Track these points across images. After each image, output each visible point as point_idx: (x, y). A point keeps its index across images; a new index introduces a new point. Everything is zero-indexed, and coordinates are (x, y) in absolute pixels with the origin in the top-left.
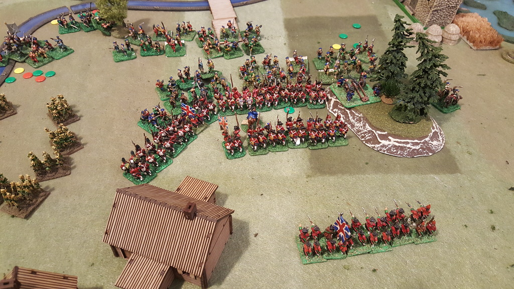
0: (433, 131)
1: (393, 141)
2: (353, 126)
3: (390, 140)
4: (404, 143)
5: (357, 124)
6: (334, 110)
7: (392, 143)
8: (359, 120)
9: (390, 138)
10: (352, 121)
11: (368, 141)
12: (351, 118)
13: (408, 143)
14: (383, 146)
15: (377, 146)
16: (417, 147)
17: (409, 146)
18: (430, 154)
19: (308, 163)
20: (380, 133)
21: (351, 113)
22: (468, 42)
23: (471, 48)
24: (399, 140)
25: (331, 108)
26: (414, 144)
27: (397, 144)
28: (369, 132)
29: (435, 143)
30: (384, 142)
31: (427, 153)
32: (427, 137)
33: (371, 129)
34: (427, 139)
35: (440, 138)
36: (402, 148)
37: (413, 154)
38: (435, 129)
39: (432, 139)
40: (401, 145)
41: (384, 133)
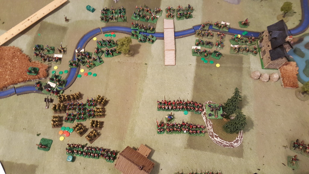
0: (237, 139)
1: (219, 140)
2: (208, 126)
3: (218, 139)
4: (223, 141)
5: (209, 126)
6: (204, 116)
7: (218, 140)
8: (210, 125)
9: (218, 138)
10: (208, 124)
11: (210, 135)
12: (208, 122)
13: (224, 142)
14: (215, 140)
15: (213, 139)
16: (227, 144)
17: (224, 143)
18: (232, 148)
19: (187, 142)
20: (215, 134)
21: (209, 120)
22: (282, 82)
23: (282, 86)
24: (221, 140)
25: (203, 114)
26: (226, 143)
27: (220, 141)
28: (212, 132)
29: (236, 144)
30: (215, 138)
31: (231, 147)
32: (233, 141)
33: (213, 131)
34: (232, 142)
35: (239, 142)
36: (221, 143)
37: (225, 146)
38: (238, 139)
39: (234, 143)
40: (221, 142)
41: (217, 135)
